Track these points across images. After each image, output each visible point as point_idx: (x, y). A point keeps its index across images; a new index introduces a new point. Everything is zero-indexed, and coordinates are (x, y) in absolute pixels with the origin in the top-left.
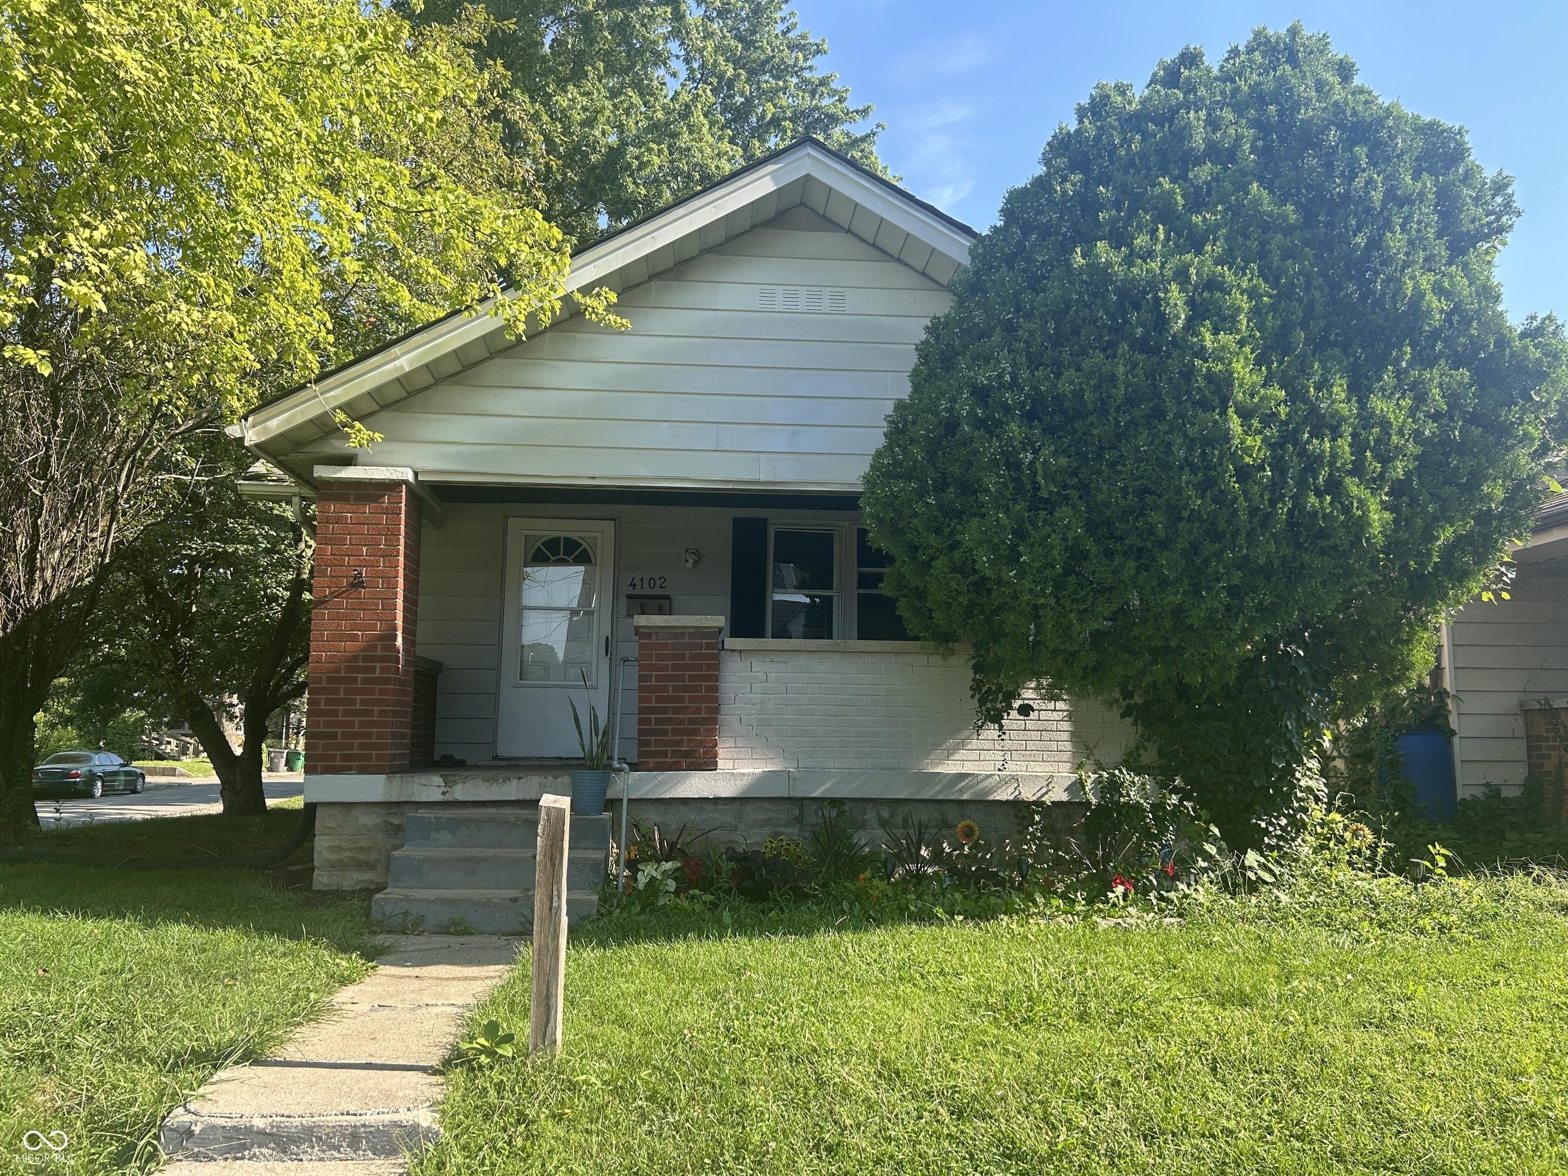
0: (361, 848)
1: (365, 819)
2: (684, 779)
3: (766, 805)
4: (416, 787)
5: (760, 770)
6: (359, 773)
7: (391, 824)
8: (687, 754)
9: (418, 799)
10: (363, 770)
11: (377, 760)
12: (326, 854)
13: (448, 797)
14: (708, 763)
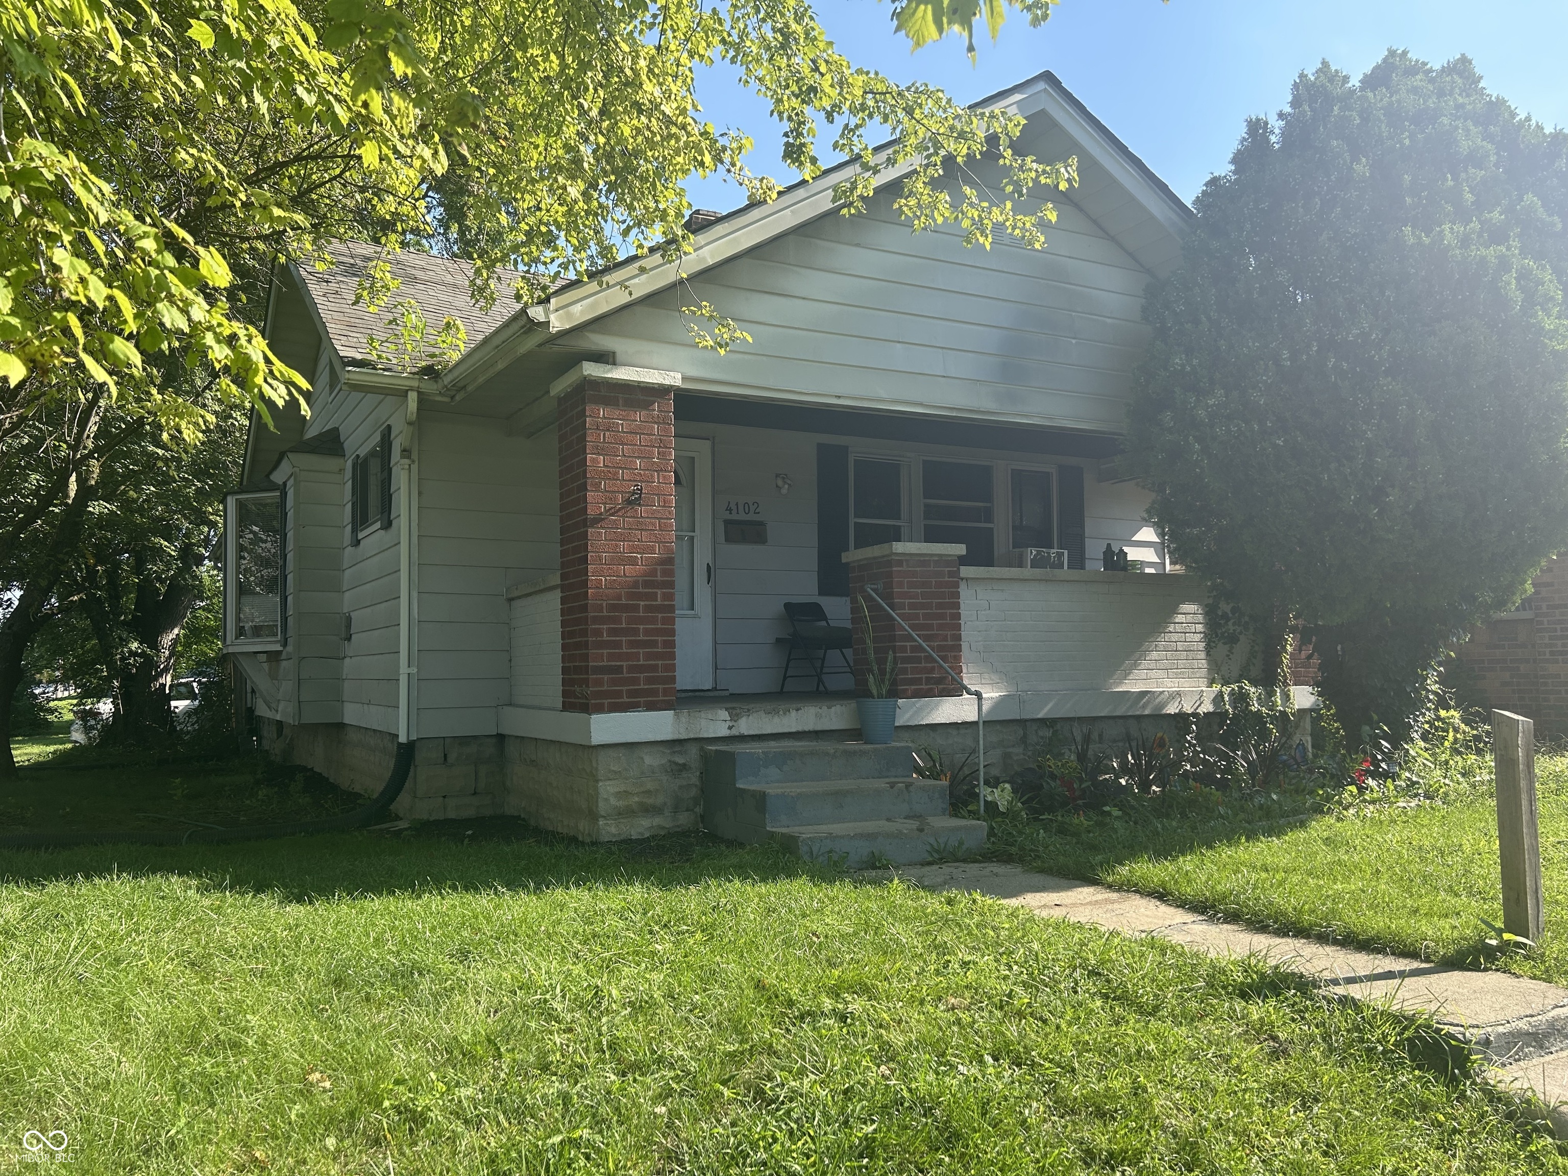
0: (648, 792)
1: (651, 760)
2: (937, 706)
3: (998, 727)
4: (703, 722)
5: (997, 695)
6: (647, 710)
7: (676, 764)
8: (940, 681)
9: (706, 736)
10: (652, 707)
11: (664, 695)
12: (613, 801)
13: (734, 732)
14: (955, 689)
